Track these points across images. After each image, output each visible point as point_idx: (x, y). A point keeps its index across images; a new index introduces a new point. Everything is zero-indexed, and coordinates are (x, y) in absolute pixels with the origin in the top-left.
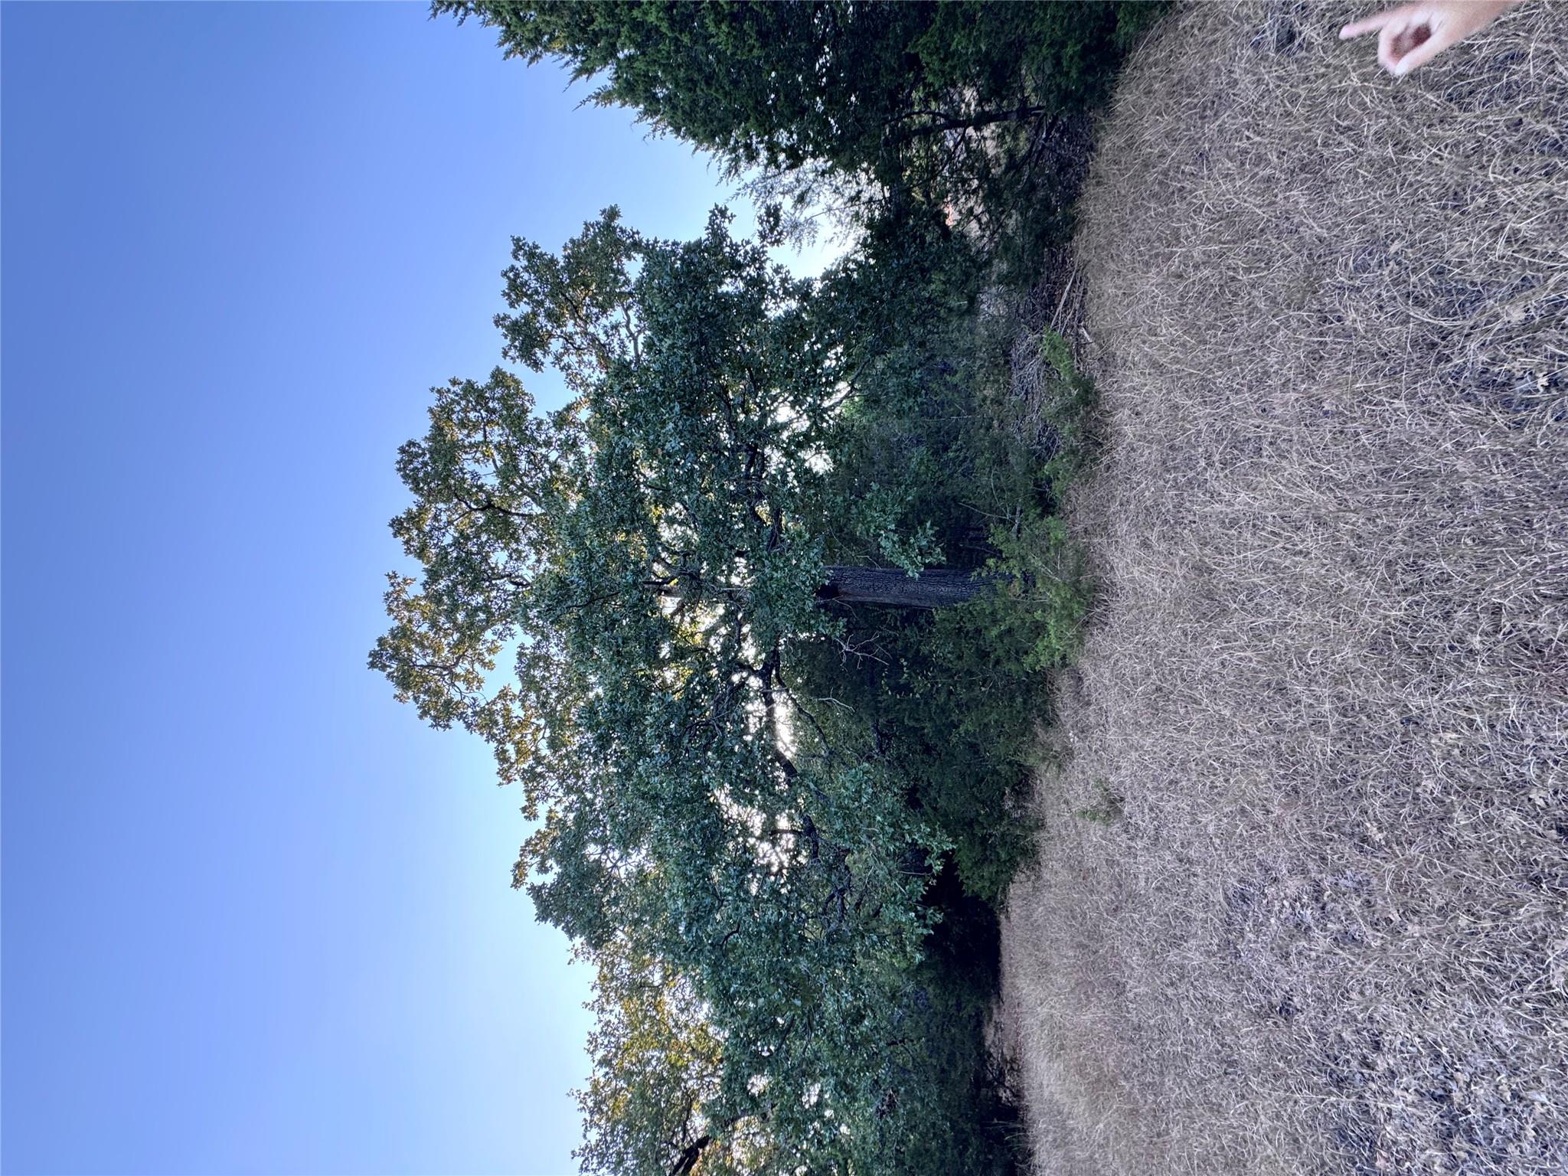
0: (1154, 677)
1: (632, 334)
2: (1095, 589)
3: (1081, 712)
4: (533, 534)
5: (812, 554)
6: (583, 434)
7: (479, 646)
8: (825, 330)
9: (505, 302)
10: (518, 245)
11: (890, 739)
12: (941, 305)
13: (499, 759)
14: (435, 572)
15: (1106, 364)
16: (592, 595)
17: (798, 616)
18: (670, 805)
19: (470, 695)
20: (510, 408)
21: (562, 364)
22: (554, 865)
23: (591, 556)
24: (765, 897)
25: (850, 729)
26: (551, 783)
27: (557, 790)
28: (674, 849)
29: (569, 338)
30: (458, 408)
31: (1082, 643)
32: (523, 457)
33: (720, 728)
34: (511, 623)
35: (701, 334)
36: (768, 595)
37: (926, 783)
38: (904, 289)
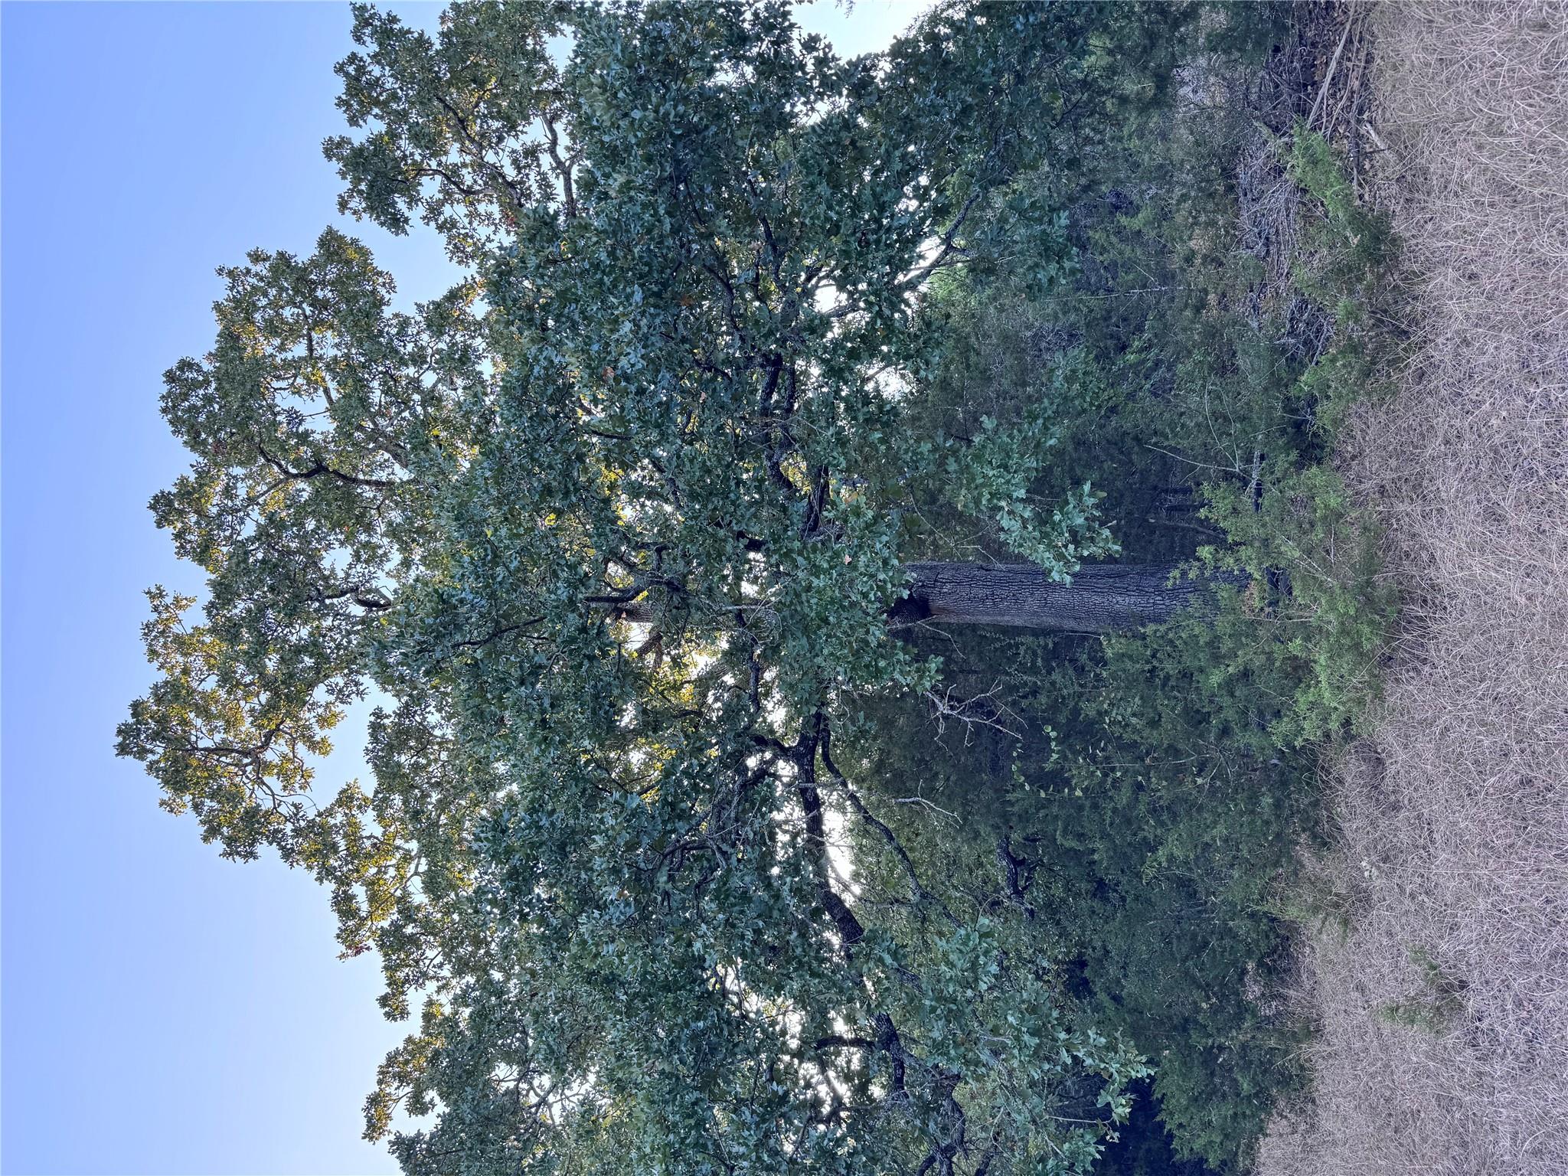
0: (1515, 758)
1: (559, 164)
2: (1403, 597)
3: (1383, 823)
4: (396, 516)
5: (878, 546)
6: (479, 340)
7: (305, 714)
8: (896, 147)
9: (341, 116)
10: (364, 18)
11: (1031, 870)
12: (1106, 92)
13: (339, 911)
14: (228, 587)
15: (1412, 188)
16: (497, 623)
17: (856, 654)
18: (636, 995)
19: (290, 800)
20: (351, 299)
21: (441, 219)
22: (437, 1099)
23: (495, 556)
24: (808, 1162)
25: (957, 851)
26: (430, 954)
27: (441, 966)
28: (643, 1073)
29: (451, 175)
30: (264, 302)
31: (1379, 696)
32: (375, 384)
33: (724, 853)
34: (358, 672)
35: (677, 162)
36: (805, 616)
37: (1099, 953)
38: (1038, 67)
